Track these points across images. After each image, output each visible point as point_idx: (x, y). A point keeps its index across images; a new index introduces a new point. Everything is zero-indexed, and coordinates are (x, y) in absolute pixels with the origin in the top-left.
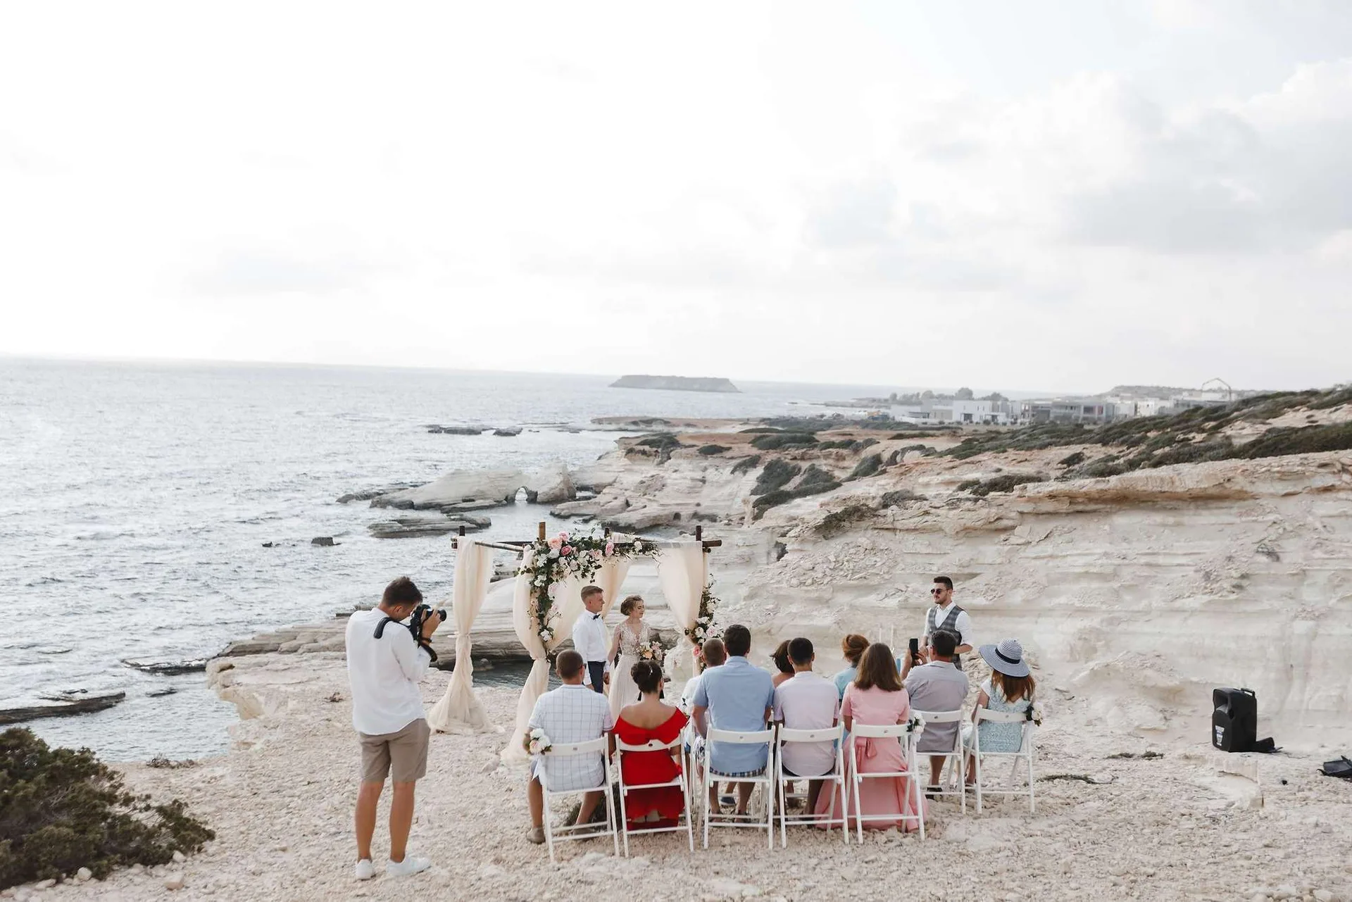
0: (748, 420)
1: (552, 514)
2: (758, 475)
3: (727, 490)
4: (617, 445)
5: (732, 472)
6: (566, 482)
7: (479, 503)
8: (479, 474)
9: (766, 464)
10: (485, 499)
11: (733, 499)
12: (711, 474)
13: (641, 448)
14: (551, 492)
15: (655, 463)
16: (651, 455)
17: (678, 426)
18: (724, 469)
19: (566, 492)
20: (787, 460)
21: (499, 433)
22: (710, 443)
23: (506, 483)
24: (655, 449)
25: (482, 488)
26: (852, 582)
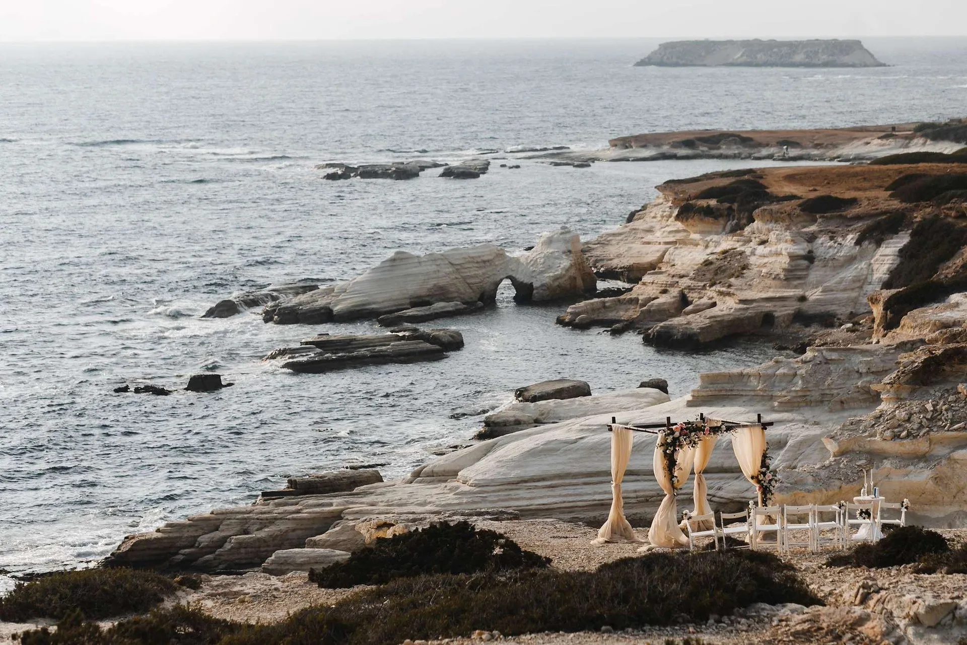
0: (894, 129)
1: (560, 322)
2: (901, 245)
3: (849, 273)
4: (661, 194)
5: (858, 242)
6: (580, 265)
7: (439, 306)
8: (433, 259)
9: (915, 226)
10: (448, 300)
11: (861, 287)
12: (823, 245)
13: (703, 203)
14: (556, 283)
15: (728, 228)
16: (721, 215)
17: (767, 145)
18: (844, 237)
19: (579, 282)
20: (950, 220)
21: (450, 173)
22: (822, 192)
23: (480, 272)
24: (727, 205)
25: (442, 282)
26: (950, 433)
